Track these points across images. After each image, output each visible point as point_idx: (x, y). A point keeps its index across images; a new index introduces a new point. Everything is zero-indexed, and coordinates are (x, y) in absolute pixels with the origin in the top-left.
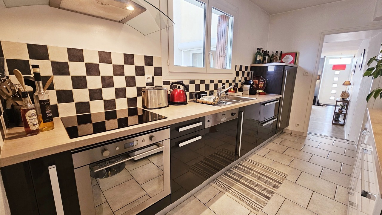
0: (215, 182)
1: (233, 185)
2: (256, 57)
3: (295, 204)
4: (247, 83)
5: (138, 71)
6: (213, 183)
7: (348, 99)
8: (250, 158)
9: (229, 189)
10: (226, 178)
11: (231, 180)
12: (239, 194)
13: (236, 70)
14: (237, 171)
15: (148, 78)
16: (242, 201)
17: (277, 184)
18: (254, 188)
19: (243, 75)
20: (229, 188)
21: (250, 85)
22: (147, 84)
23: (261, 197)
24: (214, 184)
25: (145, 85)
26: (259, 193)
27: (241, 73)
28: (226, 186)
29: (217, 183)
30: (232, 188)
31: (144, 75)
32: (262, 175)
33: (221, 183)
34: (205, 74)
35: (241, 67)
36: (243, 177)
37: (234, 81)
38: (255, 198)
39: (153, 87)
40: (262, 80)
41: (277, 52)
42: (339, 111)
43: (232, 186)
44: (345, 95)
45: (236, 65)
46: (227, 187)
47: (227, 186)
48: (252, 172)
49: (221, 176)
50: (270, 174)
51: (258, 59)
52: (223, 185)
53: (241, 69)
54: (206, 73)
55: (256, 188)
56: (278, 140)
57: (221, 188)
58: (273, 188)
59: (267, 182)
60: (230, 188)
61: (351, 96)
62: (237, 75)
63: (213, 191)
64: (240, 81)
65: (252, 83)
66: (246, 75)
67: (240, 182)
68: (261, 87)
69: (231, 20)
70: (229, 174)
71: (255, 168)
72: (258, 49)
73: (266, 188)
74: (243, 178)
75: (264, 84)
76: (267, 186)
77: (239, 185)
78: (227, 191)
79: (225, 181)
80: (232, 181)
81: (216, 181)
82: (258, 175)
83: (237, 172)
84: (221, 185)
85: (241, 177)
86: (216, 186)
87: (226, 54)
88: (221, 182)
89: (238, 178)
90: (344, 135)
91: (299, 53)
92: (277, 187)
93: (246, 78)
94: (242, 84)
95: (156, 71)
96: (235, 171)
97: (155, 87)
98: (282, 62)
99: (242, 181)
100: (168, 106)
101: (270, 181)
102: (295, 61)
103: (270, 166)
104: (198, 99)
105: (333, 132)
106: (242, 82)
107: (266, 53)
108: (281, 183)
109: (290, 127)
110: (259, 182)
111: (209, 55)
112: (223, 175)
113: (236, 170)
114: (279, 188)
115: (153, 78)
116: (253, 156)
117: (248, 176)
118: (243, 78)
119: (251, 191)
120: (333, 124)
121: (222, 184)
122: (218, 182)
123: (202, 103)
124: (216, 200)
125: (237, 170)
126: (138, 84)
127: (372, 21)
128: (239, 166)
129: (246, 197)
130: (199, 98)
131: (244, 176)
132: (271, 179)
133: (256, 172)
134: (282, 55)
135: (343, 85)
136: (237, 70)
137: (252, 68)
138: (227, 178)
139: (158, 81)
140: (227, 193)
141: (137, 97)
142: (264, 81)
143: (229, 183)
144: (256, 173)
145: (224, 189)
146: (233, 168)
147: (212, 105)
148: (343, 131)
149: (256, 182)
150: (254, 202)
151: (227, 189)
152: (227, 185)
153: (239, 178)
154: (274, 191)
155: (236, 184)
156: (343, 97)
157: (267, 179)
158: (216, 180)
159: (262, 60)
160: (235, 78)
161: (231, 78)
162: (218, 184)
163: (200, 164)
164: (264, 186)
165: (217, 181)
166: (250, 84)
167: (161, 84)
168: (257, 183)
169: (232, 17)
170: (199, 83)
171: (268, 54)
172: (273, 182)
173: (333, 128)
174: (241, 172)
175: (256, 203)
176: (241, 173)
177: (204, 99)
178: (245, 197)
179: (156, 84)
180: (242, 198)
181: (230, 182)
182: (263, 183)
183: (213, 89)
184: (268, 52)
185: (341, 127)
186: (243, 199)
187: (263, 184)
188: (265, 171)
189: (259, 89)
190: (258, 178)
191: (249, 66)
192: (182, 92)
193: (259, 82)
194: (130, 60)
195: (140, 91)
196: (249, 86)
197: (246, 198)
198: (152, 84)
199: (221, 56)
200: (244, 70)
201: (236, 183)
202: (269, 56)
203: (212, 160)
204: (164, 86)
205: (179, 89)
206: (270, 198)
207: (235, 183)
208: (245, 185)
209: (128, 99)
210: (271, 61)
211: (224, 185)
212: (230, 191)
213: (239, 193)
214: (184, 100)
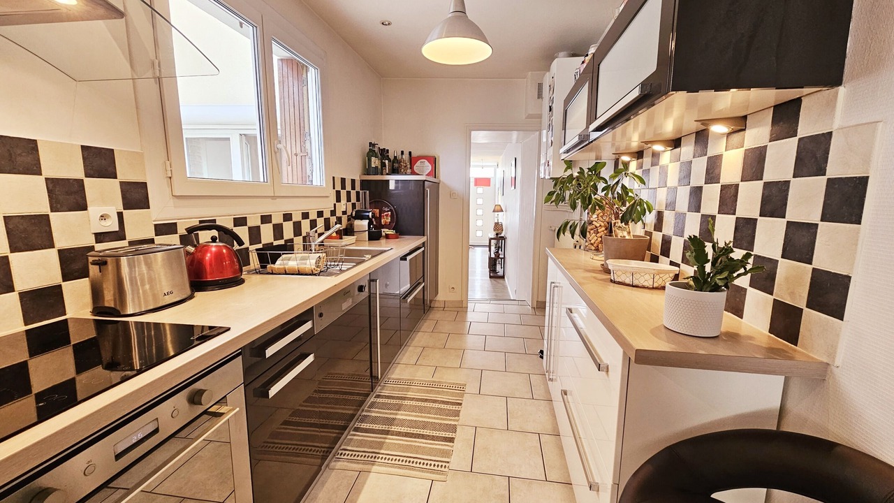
0: (339, 456)
1: (381, 445)
2: (370, 160)
3: (492, 429)
4: (360, 216)
5: (61, 198)
6: (335, 461)
7: (502, 235)
8: (393, 377)
9: (375, 457)
10: (359, 437)
11: (373, 437)
12: (398, 458)
13: (334, 188)
14: (377, 412)
15: (103, 217)
16: (410, 469)
17: (454, 408)
18: (421, 433)
19: (349, 200)
20: (374, 455)
21: (368, 221)
22: (100, 237)
23: (439, 444)
24: (339, 463)
25: (91, 241)
26: (433, 438)
27: (343, 194)
28: (367, 454)
29: (345, 457)
30: (382, 451)
31: (84, 207)
32: (426, 400)
33: (354, 453)
34: (270, 199)
35: (343, 180)
36: (394, 419)
37: (333, 213)
38: (431, 452)
39: (124, 243)
40: (386, 209)
41: (402, 153)
42: (495, 255)
43: (381, 449)
44: (498, 227)
45: (334, 178)
46: (371, 455)
47: (369, 452)
48: (406, 402)
49: (349, 437)
50: (438, 393)
51: (373, 166)
52: (361, 454)
53: (343, 187)
54: (274, 197)
55: (425, 431)
56: (427, 325)
57: (358, 463)
58: (451, 418)
59: (439, 411)
60: (378, 455)
61: (506, 229)
62: (338, 200)
63: (343, 479)
64: (344, 213)
65: (370, 216)
66: (353, 199)
67: (393, 433)
68: (386, 222)
69: (312, 75)
70: (364, 426)
71: (409, 393)
72: (370, 143)
73: (441, 424)
74: (396, 422)
75: (392, 216)
76: (441, 419)
77: (392, 439)
78: (373, 463)
79: (362, 444)
80: (376, 438)
81: (341, 454)
82: (420, 404)
83: (378, 415)
84: (355, 458)
85: (391, 422)
86: (346, 463)
87: (309, 152)
88: (353, 451)
89: (384, 426)
90: (508, 292)
91: (439, 157)
92: (457, 414)
93: (354, 205)
94: (349, 220)
95: (128, 195)
96: (373, 414)
97: (131, 243)
98: (413, 173)
99: (394, 428)
100: (191, 297)
101: (443, 406)
102: (434, 173)
103: (433, 380)
104: (272, 266)
105: (494, 291)
106: (349, 213)
107: (384, 153)
108: (461, 404)
109: (442, 296)
110: (425, 417)
111: (275, 153)
112: (352, 433)
113: (375, 412)
114: (461, 414)
115: (120, 215)
116: (397, 369)
117: (402, 415)
118: (350, 204)
119: (418, 442)
120: (491, 277)
121: (357, 453)
122: (347, 452)
123: (286, 274)
124: (358, 497)
125: (377, 410)
126: (63, 240)
127: (524, 117)
128: (379, 400)
129: (414, 458)
130: (274, 262)
131: (394, 416)
132: (443, 402)
133: (412, 399)
134: (413, 160)
135: (494, 211)
136: (336, 189)
137: (364, 184)
138: (362, 436)
139: (139, 225)
140: (375, 468)
141: (64, 284)
142: (391, 210)
143: (371, 444)
144: (414, 403)
145: (365, 463)
146: (366, 408)
147: (315, 275)
148: (505, 287)
149: (421, 419)
150: (430, 460)
151: (373, 459)
152: (367, 452)
153: (387, 427)
154: (456, 423)
155: (387, 441)
156: (497, 232)
157: (437, 405)
158: (340, 452)
159: (380, 167)
160: (335, 205)
161: (327, 205)
162: (349, 457)
163: (283, 431)
164: (436, 421)
165: (344, 452)
166: (367, 217)
167: (151, 234)
168: (424, 420)
169: (315, 68)
170: (257, 222)
171: (388, 156)
172: (448, 407)
173: (492, 284)
174: (387, 411)
175: (435, 461)
176: (386, 413)
177: (286, 261)
178: (412, 460)
179: (131, 235)
180: (408, 464)
181: (372, 442)
182: (433, 416)
183: (291, 236)
184: (388, 150)
185: (500, 281)
186: (411, 464)
187: (434, 418)
188: (428, 392)
189: (383, 227)
190: (421, 410)
191: (358, 179)
192: (224, 251)
193: (380, 213)
194: (19, 159)
195: (74, 263)
196: (366, 222)
197: (416, 460)
198: (119, 235)
199: (296, 155)
200: (349, 187)
201: (386, 438)
202: (389, 160)
203: (316, 409)
204: (159, 240)
205: (214, 244)
206: (453, 438)
207: (383, 440)
208: (403, 436)
209: (23, 295)
210: (394, 171)
211: (362, 456)
212: (379, 460)
213: (399, 456)
214: (235, 272)
